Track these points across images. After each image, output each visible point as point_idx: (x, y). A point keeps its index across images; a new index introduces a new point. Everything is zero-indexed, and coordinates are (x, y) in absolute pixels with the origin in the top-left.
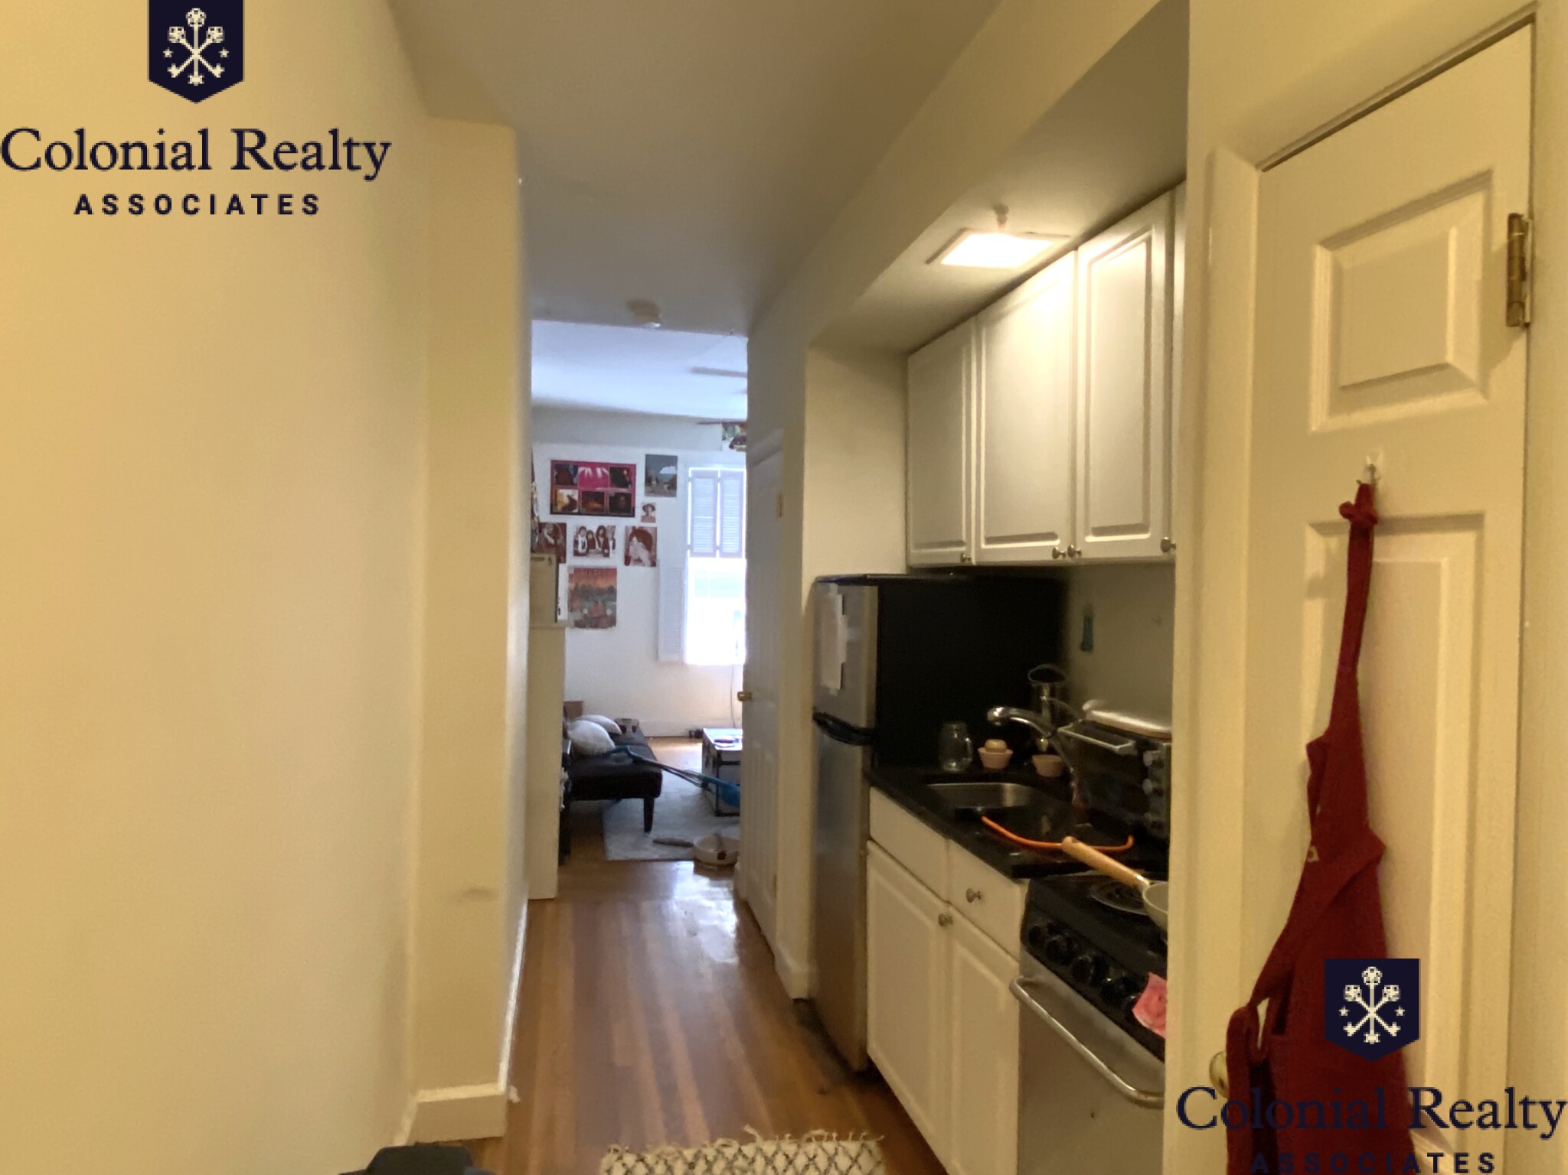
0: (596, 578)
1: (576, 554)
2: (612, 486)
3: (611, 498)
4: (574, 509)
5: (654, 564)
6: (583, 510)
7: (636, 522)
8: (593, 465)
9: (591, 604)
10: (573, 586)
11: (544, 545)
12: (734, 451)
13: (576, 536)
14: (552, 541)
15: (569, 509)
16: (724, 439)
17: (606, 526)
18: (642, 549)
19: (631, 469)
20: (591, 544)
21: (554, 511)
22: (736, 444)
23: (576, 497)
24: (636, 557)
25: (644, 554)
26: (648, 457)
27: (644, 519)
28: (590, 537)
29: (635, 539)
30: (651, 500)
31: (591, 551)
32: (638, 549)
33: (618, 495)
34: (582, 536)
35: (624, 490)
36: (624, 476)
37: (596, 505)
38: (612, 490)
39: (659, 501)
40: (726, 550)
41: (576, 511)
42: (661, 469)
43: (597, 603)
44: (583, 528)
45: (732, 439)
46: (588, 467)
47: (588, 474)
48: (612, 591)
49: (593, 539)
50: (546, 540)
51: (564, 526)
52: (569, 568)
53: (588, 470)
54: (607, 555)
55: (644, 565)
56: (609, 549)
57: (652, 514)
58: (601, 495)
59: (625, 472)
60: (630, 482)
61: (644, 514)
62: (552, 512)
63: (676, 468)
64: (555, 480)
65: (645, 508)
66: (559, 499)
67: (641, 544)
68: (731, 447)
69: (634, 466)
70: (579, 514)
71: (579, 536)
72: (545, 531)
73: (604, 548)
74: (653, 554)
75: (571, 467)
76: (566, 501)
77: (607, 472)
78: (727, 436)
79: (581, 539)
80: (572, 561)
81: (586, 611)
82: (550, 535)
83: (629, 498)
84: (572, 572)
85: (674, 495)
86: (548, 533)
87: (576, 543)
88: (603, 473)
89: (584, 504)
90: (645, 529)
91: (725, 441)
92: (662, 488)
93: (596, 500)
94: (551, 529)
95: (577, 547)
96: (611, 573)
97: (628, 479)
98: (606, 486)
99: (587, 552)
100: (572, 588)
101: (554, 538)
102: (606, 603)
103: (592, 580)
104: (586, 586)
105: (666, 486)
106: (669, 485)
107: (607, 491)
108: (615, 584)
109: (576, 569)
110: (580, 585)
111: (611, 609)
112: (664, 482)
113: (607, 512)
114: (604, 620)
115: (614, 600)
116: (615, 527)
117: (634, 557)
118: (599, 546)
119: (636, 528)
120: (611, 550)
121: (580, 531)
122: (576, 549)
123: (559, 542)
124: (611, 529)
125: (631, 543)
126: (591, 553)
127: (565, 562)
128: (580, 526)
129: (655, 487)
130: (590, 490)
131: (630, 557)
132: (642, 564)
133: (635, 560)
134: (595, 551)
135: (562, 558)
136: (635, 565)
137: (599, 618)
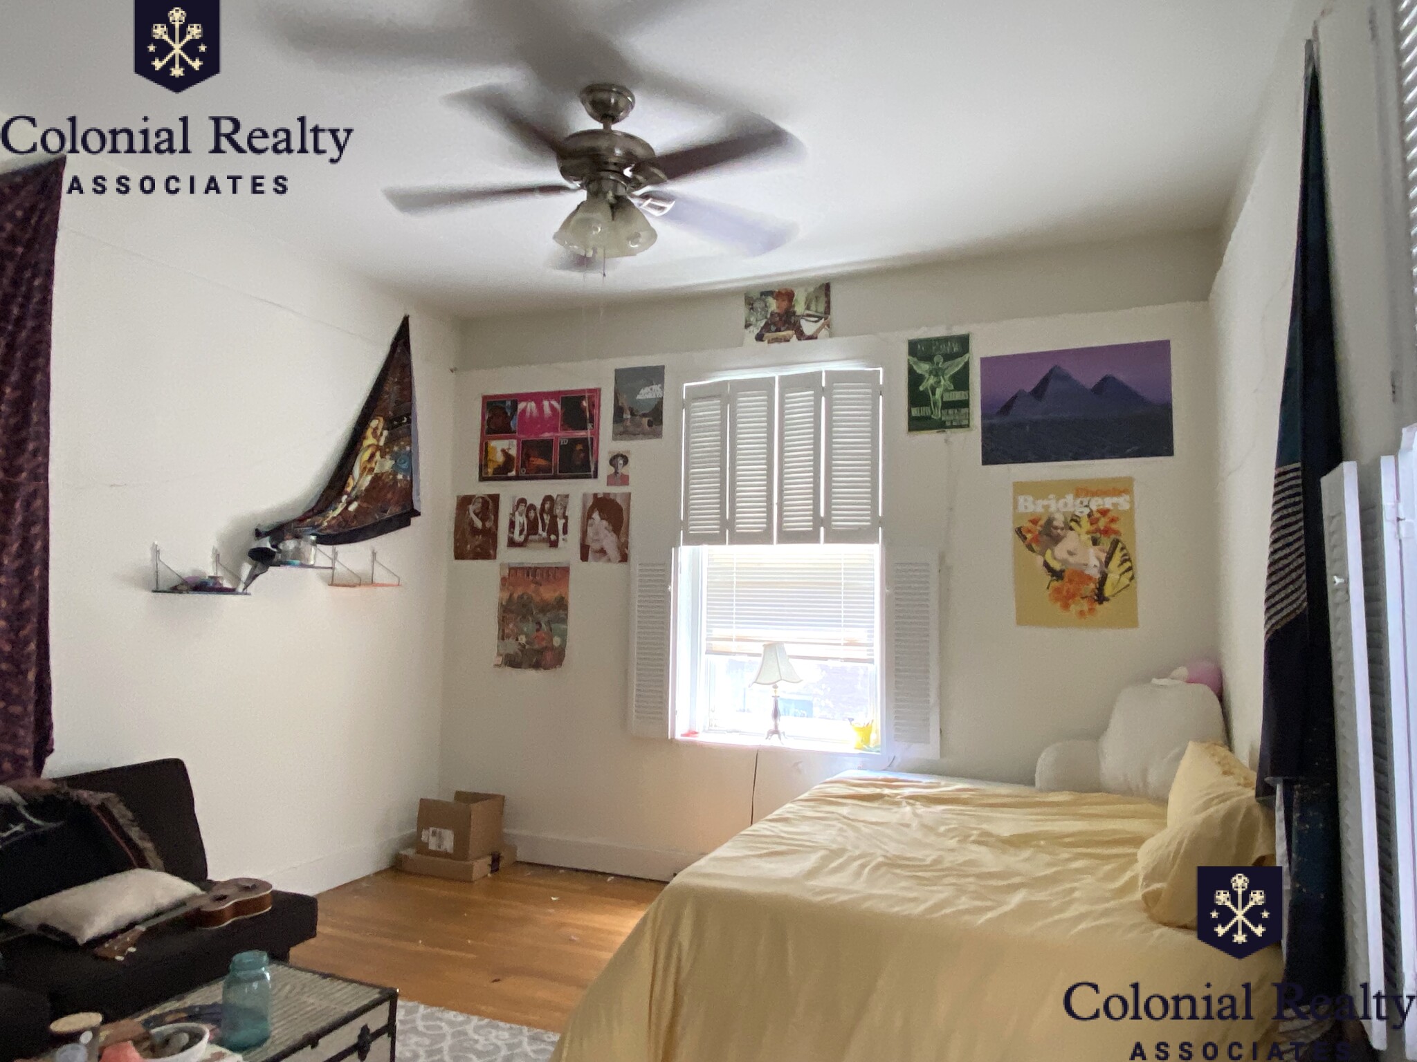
0: (538, 584)
1: (512, 543)
2: (563, 430)
3: (562, 447)
4: (511, 471)
5: (624, 558)
6: (523, 473)
7: (597, 486)
8: (537, 397)
9: (529, 627)
10: (506, 595)
11: (469, 530)
13: (513, 515)
14: (480, 524)
15: (503, 471)
16: (747, 325)
17: (555, 496)
18: (607, 532)
19: (593, 397)
20: (532, 528)
21: (484, 475)
22: (769, 331)
23: (513, 452)
24: (597, 547)
25: (609, 541)
26: (618, 374)
27: (611, 480)
28: (532, 514)
29: (596, 516)
30: (622, 446)
31: (531, 537)
32: (599, 528)
33: (574, 441)
34: (521, 515)
35: (581, 434)
36: (582, 410)
37: (541, 462)
38: (563, 436)
40: (741, 528)
41: (513, 473)
42: (636, 393)
43: (539, 623)
44: (523, 501)
45: (762, 323)
46: (530, 401)
47: (532, 412)
48: (562, 604)
49: (536, 518)
50: (473, 522)
51: (495, 498)
52: (502, 565)
53: (531, 406)
54: (554, 544)
55: (609, 560)
56: (557, 534)
58: (548, 445)
59: (585, 403)
60: (592, 420)
61: (612, 470)
62: (482, 477)
63: (662, 388)
64: (486, 427)
65: (613, 461)
66: (490, 457)
67: (605, 523)
68: (759, 337)
69: (595, 393)
70: (517, 478)
71: (517, 513)
72: (472, 510)
74: (623, 540)
76: (500, 459)
78: (752, 319)
79: (520, 519)
80: (507, 556)
81: (523, 639)
82: (477, 515)
83: (588, 447)
84: (506, 574)
85: (658, 435)
86: (474, 512)
87: (512, 524)
88: (552, 407)
89: (524, 465)
90: (612, 497)
91: (751, 327)
92: (639, 425)
93: (542, 455)
94: (479, 505)
95: (513, 533)
96: (560, 574)
97: (588, 414)
99: (526, 540)
101: (482, 520)
102: (553, 626)
103: (533, 586)
104: (525, 597)
105: (645, 420)
106: (651, 419)
107: (557, 437)
108: (567, 594)
109: (510, 569)
110: (515, 596)
111: (559, 636)
112: (641, 413)
113: (556, 472)
114: (549, 656)
115: (564, 621)
116: (567, 496)
117: (595, 546)
118: (543, 530)
119: (599, 496)
120: (561, 536)
121: (517, 507)
122: (511, 535)
123: (488, 524)
124: (562, 500)
125: (590, 522)
126: (531, 541)
127: (495, 558)
128: (517, 499)
129: (628, 423)
130: (532, 438)
131: (588, 547)
132: (605, 558)
133: (596, 552)
134: (536, 537)
135: (491, 552)
136: (596, 560)
137: (541, 652)
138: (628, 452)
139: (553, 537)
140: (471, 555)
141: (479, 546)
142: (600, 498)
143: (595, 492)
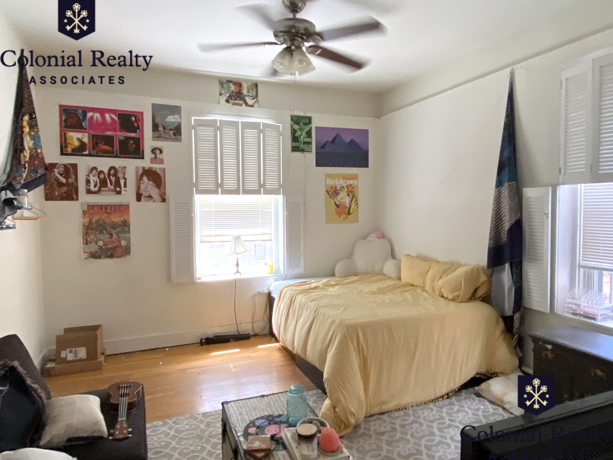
0: (109, 214)
1: (89, 192)
2: (121, 131)
3: (120, 141)
4: (85, 151)
5: (164, 200)
6: (94, 152)
7: (146, 163)
8: (102, 111)
9: (106, 237)
10: (87, 220)
11: (56, 184)
12: (230, 105)
13: (88, 176)
14: (64, 180)
15: (79, 151)
16: (221, 94)
17: (117, 167)
18: (152, 187)
19: (139, 116)
20: (103, 183)
21: (64, 152)
22: (231, 99)
23: (86, 140)
24: (147, 194)
25: (155, 192)
26: (154, 106)
27: (152, 161)
28: (102, 176)
29: (145, 178)
30: (158, 144)
31: (103, 189)
32: (147, 185)
33: (128, 139)
34: (94, 176)
35: (133, 135)
36: (132, 122)
37: (106, 147)
38: (121, 135)
39: (166, 145)
40: (226, 187)
41: (87, 152)
42: (166, 117)
43: (112, 235)
44: (95, 168)
45: (228, 95)
46: (97, 112)
47: (97, 118)
48: (126, 224)
49: (105, 178)
50: (57, 180)
51: (75, 166)
52: (82, 204)
53: (97, 116)
54: (119, 193)
55: (154, 201)
56: (120, 187)
57: (159, 156)
58: (111, 137)
59: (133, 119)
60: (138, 128)
61: (153, 156)
62: (62, 153)
63: (180, 117)
64: (64, 124)
65: (153, 150)
66: (68, 141)
67: (151, 182)
68: (227, 101)
69: (142, 113)
70: (90, 155)
71: (91, 175)
72: (56, 171)
73: (115, 188)
74: (162, 191)
75: (80, 112)
76: (76, 143)
77: (116, 119)
78: (223, 92)
79: (93, 179)
80: (85, 198)
81: (100, 243)
82: (61, 175)
83: (138, 142)
84: (86, 208)
85: (180, 140)
86: (59, 173)
87: (88, 182)
88: (112, 118)
89: (94, 148)
90: (154, 169)
91: (223, 96)
92: (169, 134)
93: (106, 144)
94: (62, 169)
96: (124, 208)
97: (136, 125)
98: (115, 130)
99: (99, 190)
100: (86, 225)
101: (64, 177)
102: (120, 235)
103: (105, 215)
104: (100, 221)
105: (172, 132)
106: (174, 132)
107: (116, 135)
108: (128, 218)
109: (88, 206)
110: (94, 220)
111: (126, 240)
112: (169, 128)
113: (117, 153)
114: (119, 250)
115: (129, 232)
116: (125, 167)
117: (145, 194)
118: (111, 184)
119: (146, 169)
120: (123, 188)
121: (91, 171)
122: (88, 187)
123: (70, 181)
124: (122, 169)
125: (141, 181)
126: (104, 191)
127: (77, 199)
128: (91, 167)
129: (162, 132)
130: (99, 133)
131: (142, 194)
132: (152, 200)
133: (147, 197)
134: (107, 189)
135: (74, 196)
136: (146, 201)
137: (114, 248)
138: (162, 147)
139: (118, 189)
140: (59, 198)
141: (65, 193)
142: (146, 170)
143: (144, 166)
